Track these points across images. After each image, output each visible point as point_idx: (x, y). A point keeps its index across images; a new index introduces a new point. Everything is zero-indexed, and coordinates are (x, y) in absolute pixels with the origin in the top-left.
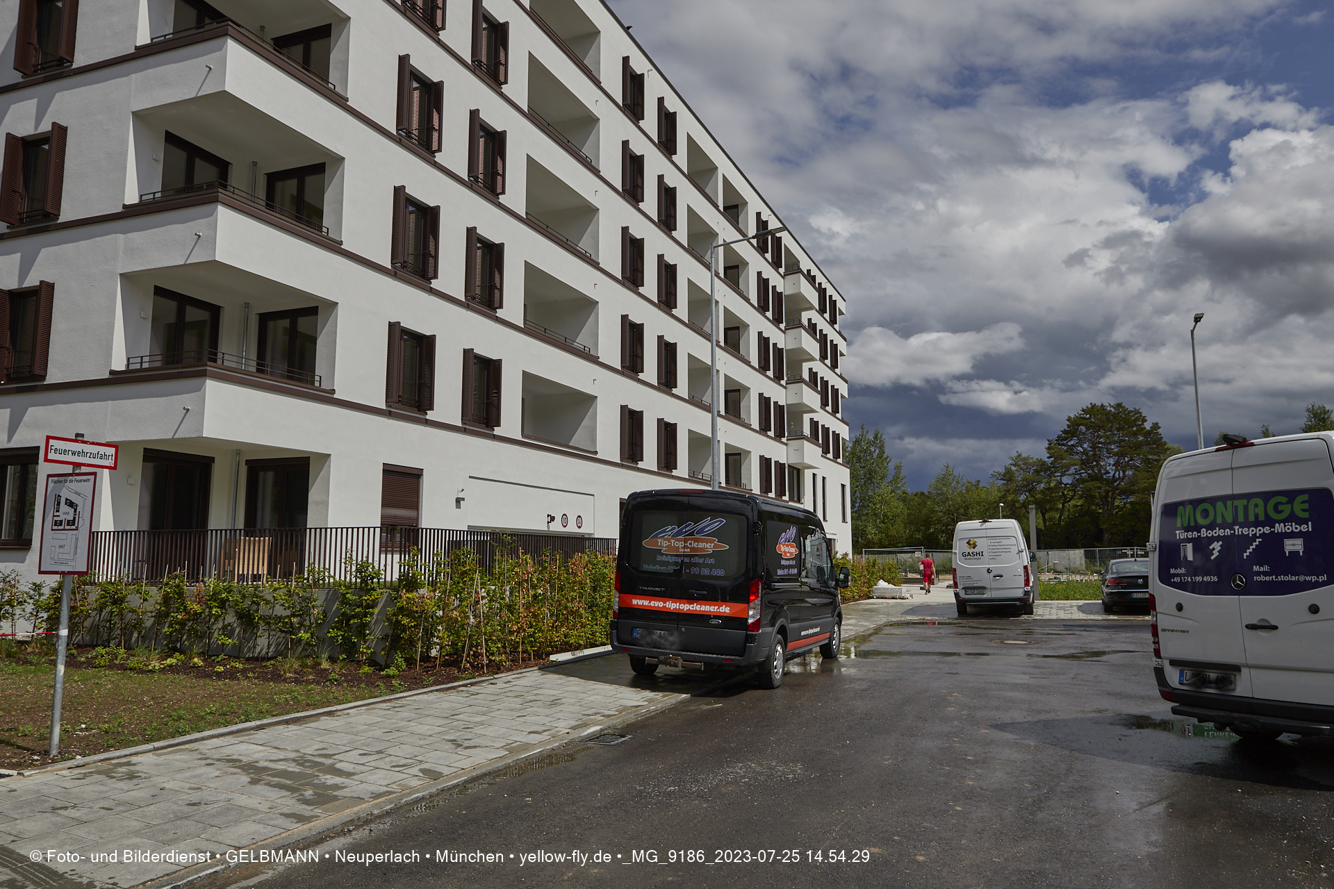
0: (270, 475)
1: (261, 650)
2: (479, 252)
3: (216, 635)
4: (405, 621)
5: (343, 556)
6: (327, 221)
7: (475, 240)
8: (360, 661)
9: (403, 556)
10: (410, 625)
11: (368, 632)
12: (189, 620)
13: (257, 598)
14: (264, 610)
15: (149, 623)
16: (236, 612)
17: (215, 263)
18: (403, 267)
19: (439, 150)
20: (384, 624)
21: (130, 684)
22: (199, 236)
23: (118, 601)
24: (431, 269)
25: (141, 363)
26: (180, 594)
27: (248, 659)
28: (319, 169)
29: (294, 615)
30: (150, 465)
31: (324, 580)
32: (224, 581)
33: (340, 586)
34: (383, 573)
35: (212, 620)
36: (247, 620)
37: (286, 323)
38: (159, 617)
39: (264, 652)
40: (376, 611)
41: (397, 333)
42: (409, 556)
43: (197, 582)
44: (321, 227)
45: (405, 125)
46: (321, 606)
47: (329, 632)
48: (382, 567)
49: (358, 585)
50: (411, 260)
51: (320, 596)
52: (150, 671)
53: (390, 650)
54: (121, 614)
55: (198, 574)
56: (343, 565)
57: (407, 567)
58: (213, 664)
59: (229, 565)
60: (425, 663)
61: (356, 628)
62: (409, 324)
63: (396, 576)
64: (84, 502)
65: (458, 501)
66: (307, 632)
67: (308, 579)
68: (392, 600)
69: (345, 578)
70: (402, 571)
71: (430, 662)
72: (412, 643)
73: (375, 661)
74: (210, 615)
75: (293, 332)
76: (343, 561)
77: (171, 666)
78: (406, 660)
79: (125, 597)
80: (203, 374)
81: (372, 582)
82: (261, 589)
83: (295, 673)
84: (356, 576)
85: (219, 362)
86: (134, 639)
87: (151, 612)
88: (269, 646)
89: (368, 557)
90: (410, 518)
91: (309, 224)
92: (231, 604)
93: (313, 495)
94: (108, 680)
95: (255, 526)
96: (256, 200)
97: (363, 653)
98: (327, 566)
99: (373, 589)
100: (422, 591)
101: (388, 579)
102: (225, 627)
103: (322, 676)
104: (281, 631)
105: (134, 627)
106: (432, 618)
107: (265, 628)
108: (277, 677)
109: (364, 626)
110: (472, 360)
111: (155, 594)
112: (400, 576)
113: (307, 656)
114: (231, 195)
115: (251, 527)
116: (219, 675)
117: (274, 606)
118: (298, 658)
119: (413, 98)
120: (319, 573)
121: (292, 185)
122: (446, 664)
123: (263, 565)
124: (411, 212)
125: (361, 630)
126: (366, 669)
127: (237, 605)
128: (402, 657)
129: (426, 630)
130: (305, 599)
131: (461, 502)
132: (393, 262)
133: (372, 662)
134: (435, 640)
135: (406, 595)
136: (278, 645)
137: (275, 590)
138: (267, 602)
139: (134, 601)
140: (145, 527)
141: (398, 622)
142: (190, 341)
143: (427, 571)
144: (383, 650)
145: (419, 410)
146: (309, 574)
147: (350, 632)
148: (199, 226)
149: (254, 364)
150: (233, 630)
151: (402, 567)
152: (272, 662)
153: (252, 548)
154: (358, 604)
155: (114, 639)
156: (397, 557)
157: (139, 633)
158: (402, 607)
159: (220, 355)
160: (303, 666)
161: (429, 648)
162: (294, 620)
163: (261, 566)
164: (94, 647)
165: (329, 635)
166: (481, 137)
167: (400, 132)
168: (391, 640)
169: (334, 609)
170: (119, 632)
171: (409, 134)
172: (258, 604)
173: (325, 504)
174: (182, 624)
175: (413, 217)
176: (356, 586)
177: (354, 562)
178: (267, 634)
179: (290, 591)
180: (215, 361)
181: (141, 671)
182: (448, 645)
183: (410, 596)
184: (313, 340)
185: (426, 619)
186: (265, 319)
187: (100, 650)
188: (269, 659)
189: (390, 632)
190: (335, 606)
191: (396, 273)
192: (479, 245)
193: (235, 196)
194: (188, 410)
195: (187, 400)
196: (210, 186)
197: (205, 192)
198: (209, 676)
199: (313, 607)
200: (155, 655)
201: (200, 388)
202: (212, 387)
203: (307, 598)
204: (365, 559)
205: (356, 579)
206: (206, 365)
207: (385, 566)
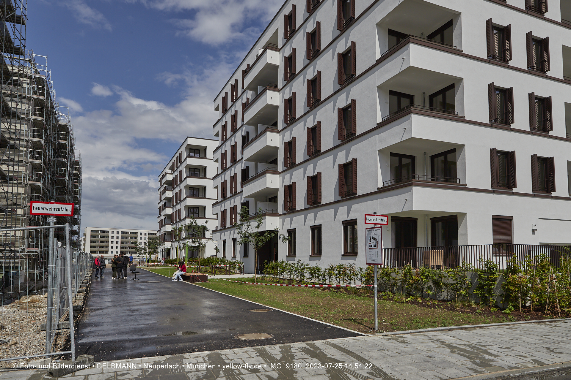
0: (440, 223)
1: (444, 297)
2: (536, 105)
3: (425, 290)
4: (512, 288)
5: (478, 258)
6: (457, 109)
7: (533, 98)
8: (490, 305)
9: (508, 258)
10: (515, 290)
11: (493, 292)
12: (414, 283)
13: (441, 276)
14: (444, 280)
15: (399, 284)
16: (433, 281)
17: (412, 139)
18: (496, 121)
19: (511, 59)
20: (501, 289)
21: (396, 306)
22: (405, 129)
23: (388, 275)
24: (510, 119)
25: (388, 184)
26: (410, 273)
27: (439, 301)
28: (452, 87)
29: (457, 283)
30: (394, 222)
31: (469, 268)
32: (427, 268)
33: (478, 271)
34: (498, 265)
35: (423, 284)
36: (437, 284)
37: (442, 158)
38: (403, 281)
39: (445, 298)
40: (496, 283)
41: (495, 153)
42: (511, 258)
43: (416, 268)
44: (455, 112)
45: (492, 53)
46: (470, 280)
47: (474, 291)
48: (498, 263)
49: (486, 271)
50: (499, 117)
51: (468, 276)
52: (402, 302)
53: (505, 301)
54: (389, 280)
55: (416, 265)
56: (478, 262)
57: (510, 263)
58: (425, 301)
59: (428, 261)
60: (524, 308)
61: (487, 290)
62: (500, 148)
63: (505, 267)
64: (379, 238)
65: (533, 231)
66: (464, 291)
67: (462, 268)
68: (504, 278)
69: (480, 268)
70: (508, 265)
71: (527, 308)
72: (516, 299)
73: (497, 306)
74: (422, 282)
75: (445, 161)
76: (478, 260)
77: (409, 301)
78: (514, 307)
79: (390, 273)
80: (411, 185)
81: (493, 270)
82: (442, 272)
83: (461, 308)
84: (485, 267)
85: (417, 179)
86: (394, 290)
87: (400, 280)
88: (447, 296)
89: (490, 258)
90: (508, 240)
91: (449, 112)
92: (430, 277)
93: (460, 231)
94: (388, 304)
95: (436, 246)
96: (426, 108)
97: (491, 302)
98: (471, 262)
99: (494, 273)
100: (519, 275)
101: (501, 268)
102: (428, 287)
103: (473, 311)
104: (452, 289)
105: (394, 285)
106: (526, 287)
107: (445, 288)
108: (453, 309)
109: (491, 289)
110: (536, 160)
111: (401, 272)
112: (507, 267)
113: (465, 301)
114: (416, 108)
115: (434, 246)
116: (428, 306)
117: (448, 279)
118: (461, 302)
119: (494, 38)
120: (467, 266)
121: (440, 98)
122: (535, 310)
123: (442, 262)
124: (497, 94)
125: (490, 291)
126: (494, 309)
127: (433, 278)
128: (512, 305)
129: (523, 293)
130: (462, 277)
131: (535, 231)
132: (490, 120)
133: (496, 306)
134: (528, 298)
135: (511, 276)
136: (451, 295)
137: (448, 272)
138: (445, 277)
139: (393, 275)
140: (394, 247)
141: (508, 289)
142: (404, 172)
143: (521, 265)
144: (501, 301)
145: (509, 188)
146: (462, 266)
147: (484, 292)
148: (405, 125)
149: (430, 177)
150: (432, 289)
151: (508, 264)
152: (450, 302)
153: (437, 254)
154: (487, 279)
155: (388, 289)
156: (505, 258)
157: (396, 287)
158: (510, 281)
159: (417, 176)
160: (464, 305)
161: (525, 301)
162: (458, 285)
163: (441, 262)
164: (381, 292)
165: (474, 293)
166: (534, 45)
167: (489, 57)
168: (505, 297)
169: (475, 281)
170: (389, 287)
171: (494, 57)
172: (441, 278)
173: (466, 235)
174: (412, 284)
175: (498, 96)
176: (485, 271)
177: (484, 261)
178: (446, 291)
179: (455, 273)
180: (414, 178)
181: (399, 302)
182: (536, 301)
183: (514, 276)
184: (455, 164)
185: (523, 288)
186: (433, 158)
187: (383, 293)
188: (448, 301)
189: (504, 293)
190: (476, 280)
191: (492, 125)
192: (536, 101)
193: (418, 109)
194: (407, 200)
195: (406, 196)
196: (407, 107)
197: (406, 110)
198: (425, 306)
199: (466, 280)
200: (403, 296)
201: (410, 190)
202: (415, 189)
203: (463, 276)
204: (489, 259)
205: (485, 268)
206: (412, 181)
207: (499, 262)
